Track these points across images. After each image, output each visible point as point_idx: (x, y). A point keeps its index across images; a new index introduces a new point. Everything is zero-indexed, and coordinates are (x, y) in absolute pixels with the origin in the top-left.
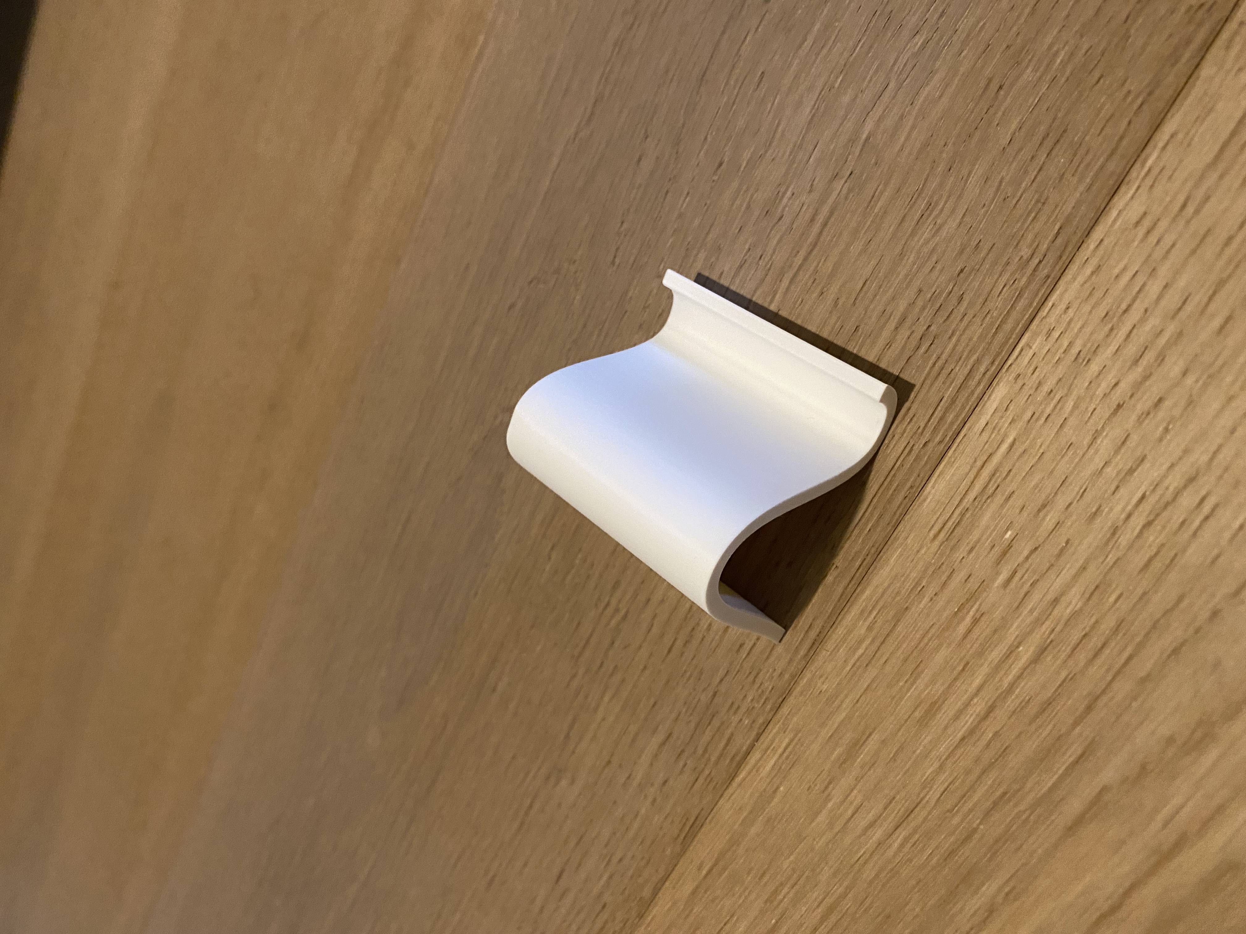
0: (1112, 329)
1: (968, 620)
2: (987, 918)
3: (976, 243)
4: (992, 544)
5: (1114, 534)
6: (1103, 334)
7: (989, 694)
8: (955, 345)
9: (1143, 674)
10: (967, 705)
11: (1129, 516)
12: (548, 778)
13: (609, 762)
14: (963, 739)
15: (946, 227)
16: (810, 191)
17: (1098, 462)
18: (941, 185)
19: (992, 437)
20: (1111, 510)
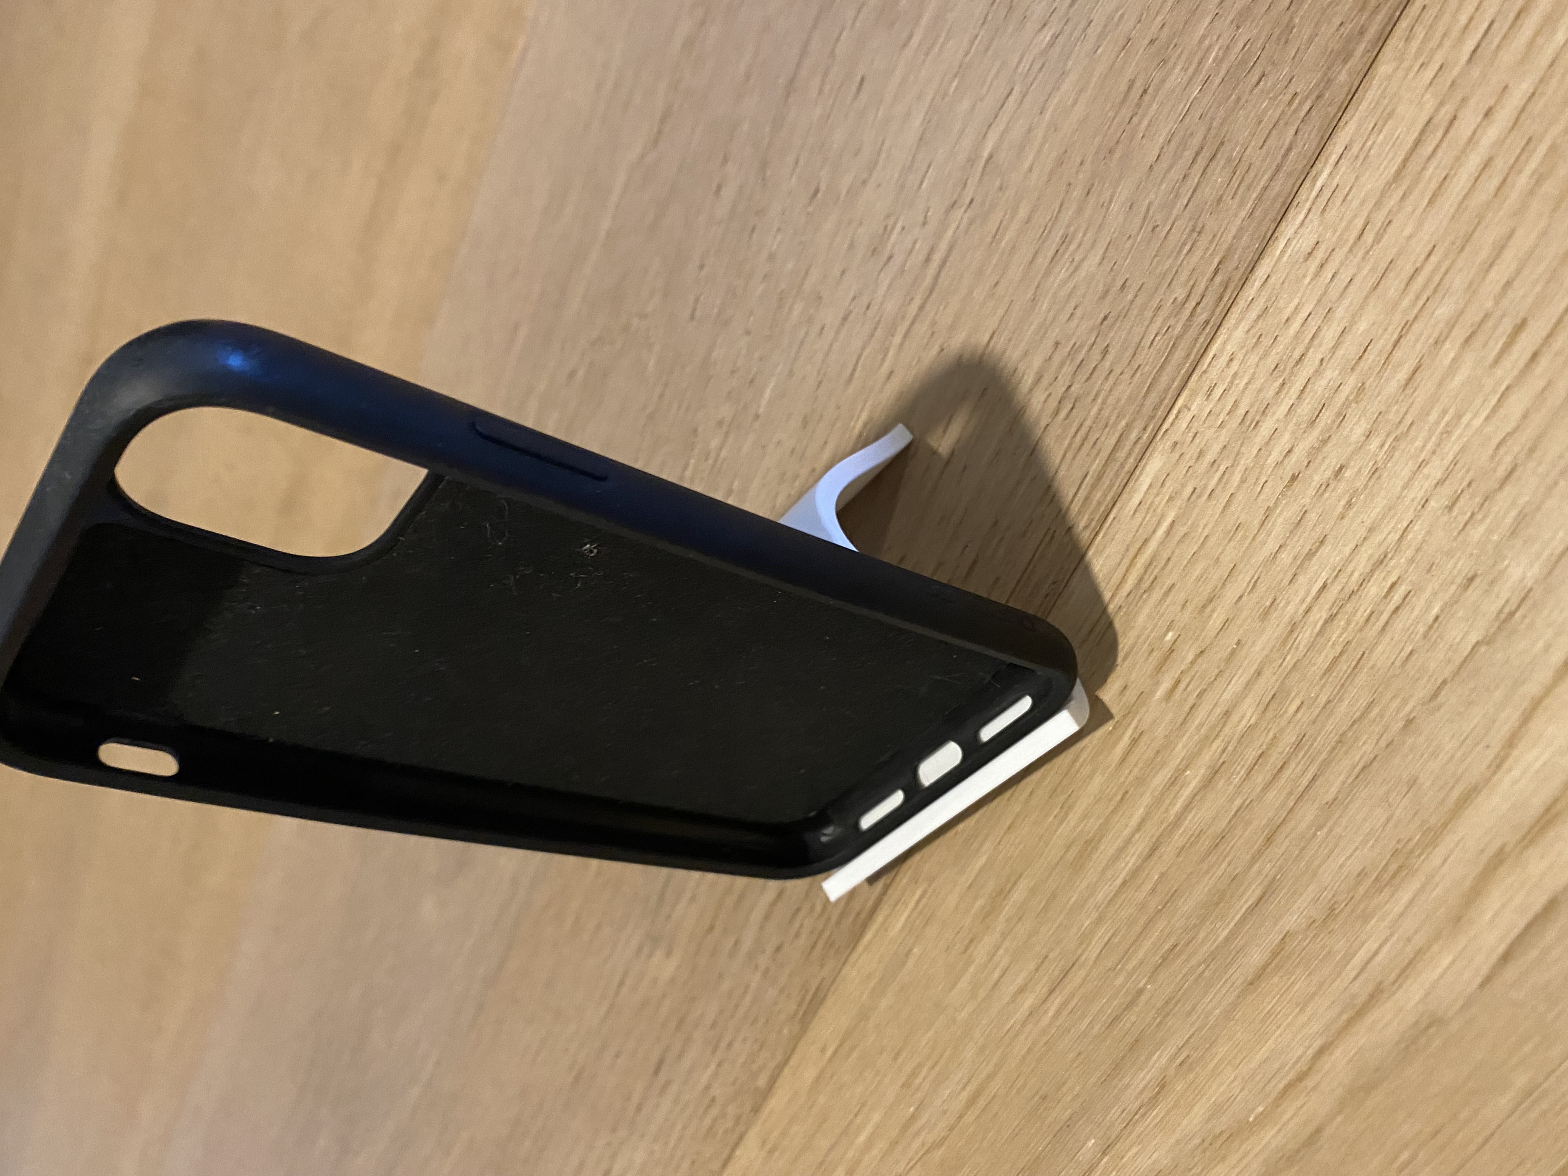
0: (1283, 384)
1: (1126, 740)
2: (1158, 1093)
3: (1121, 283)
4: (1150, 648)
5: (1292, 631)
6: (1271, 393)
7: (1152, 830)
8: (1100, 410)
9: (1329, 797)
10: (1128, 842)
11: (1308, 611)
12: (639, 950)
13: (711, 928)
14: (1124, 883)
15: (1086, 264)
16: (924, 223)
17: (1272, 546)
18: (1080, 210)
19: (1147, 519)
20: (1288, 603)
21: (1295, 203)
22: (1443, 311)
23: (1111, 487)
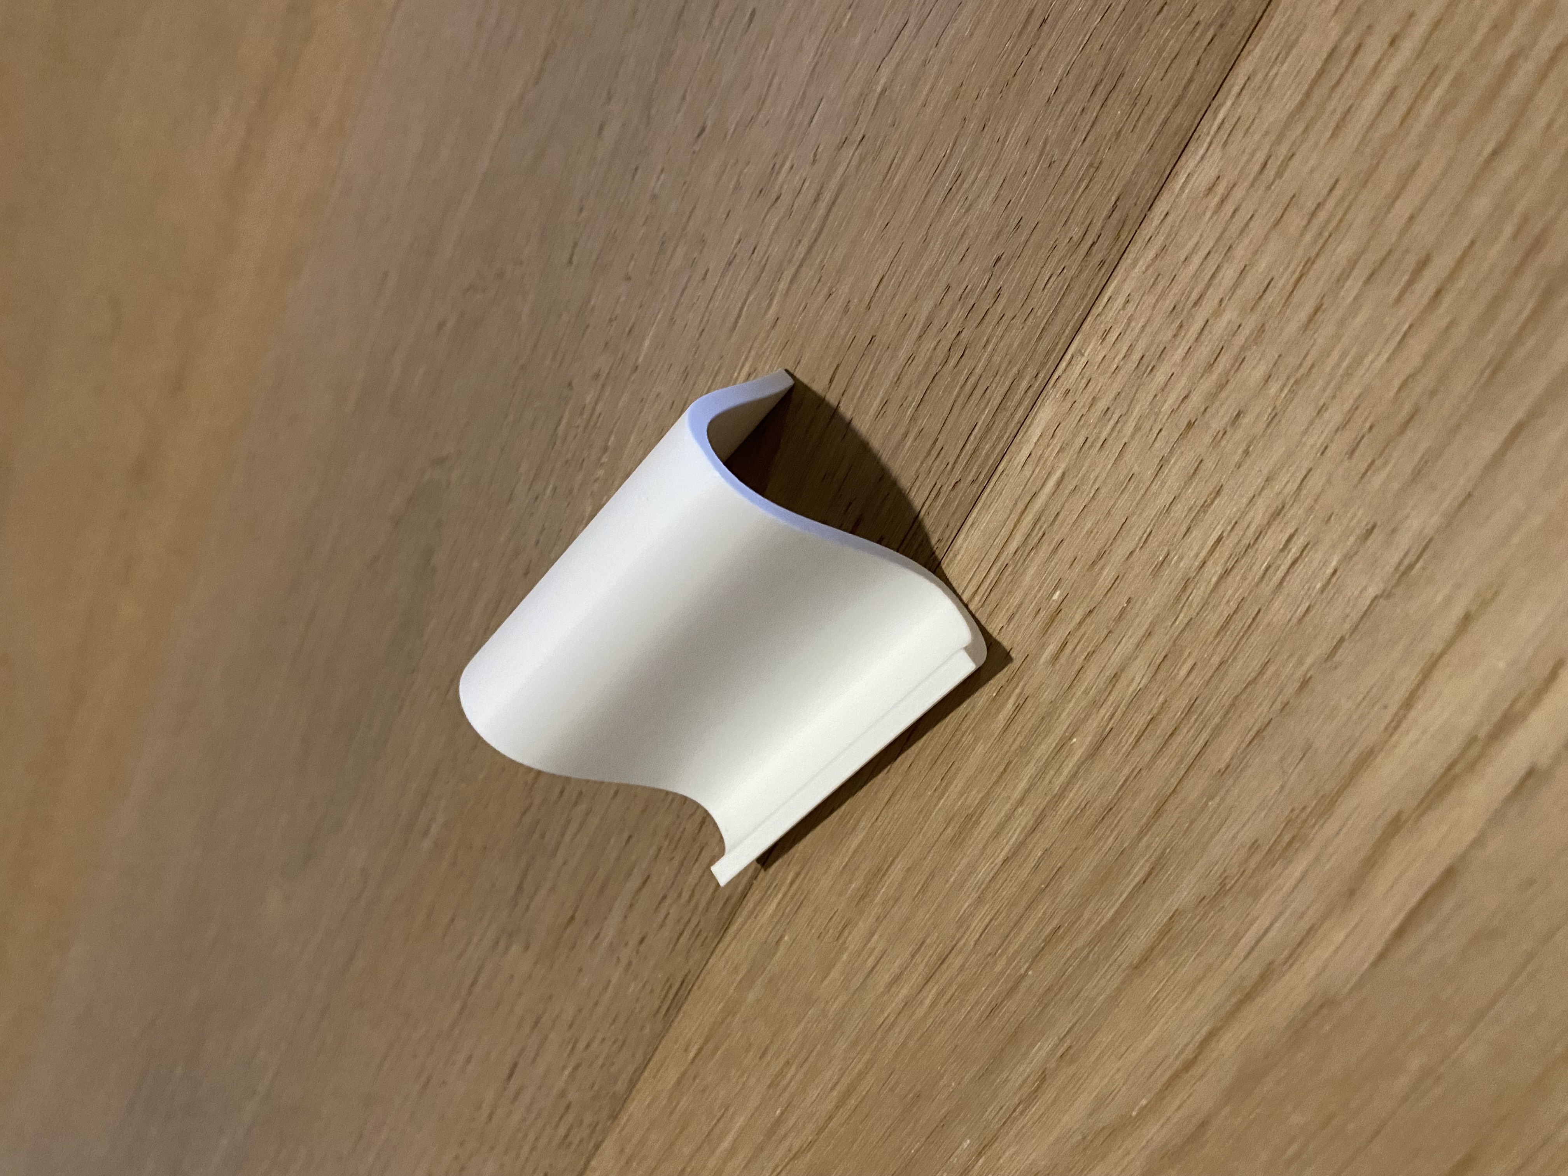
0: (1181, 326)
1: (1010, 705)
2: (1039, 1087)
3: (1016, 222)
4: (1036, 609)
5: (1185, 588)
6: (1170, 334)
7: (1036, 801)
8: (991, 356)
9: (1222, 765)
10: (1009, 817)
11: (1202, 566)
12: (496, 943)
13: (572, 918)
14: (1005, 861)
15: (980, 203)
16: (814, 161)
17: (1165, 499)
19: (1037, 471)
20: (1181, 559)
21: (1196, 135)
22: (1346, 247)
23: (999, 438)
